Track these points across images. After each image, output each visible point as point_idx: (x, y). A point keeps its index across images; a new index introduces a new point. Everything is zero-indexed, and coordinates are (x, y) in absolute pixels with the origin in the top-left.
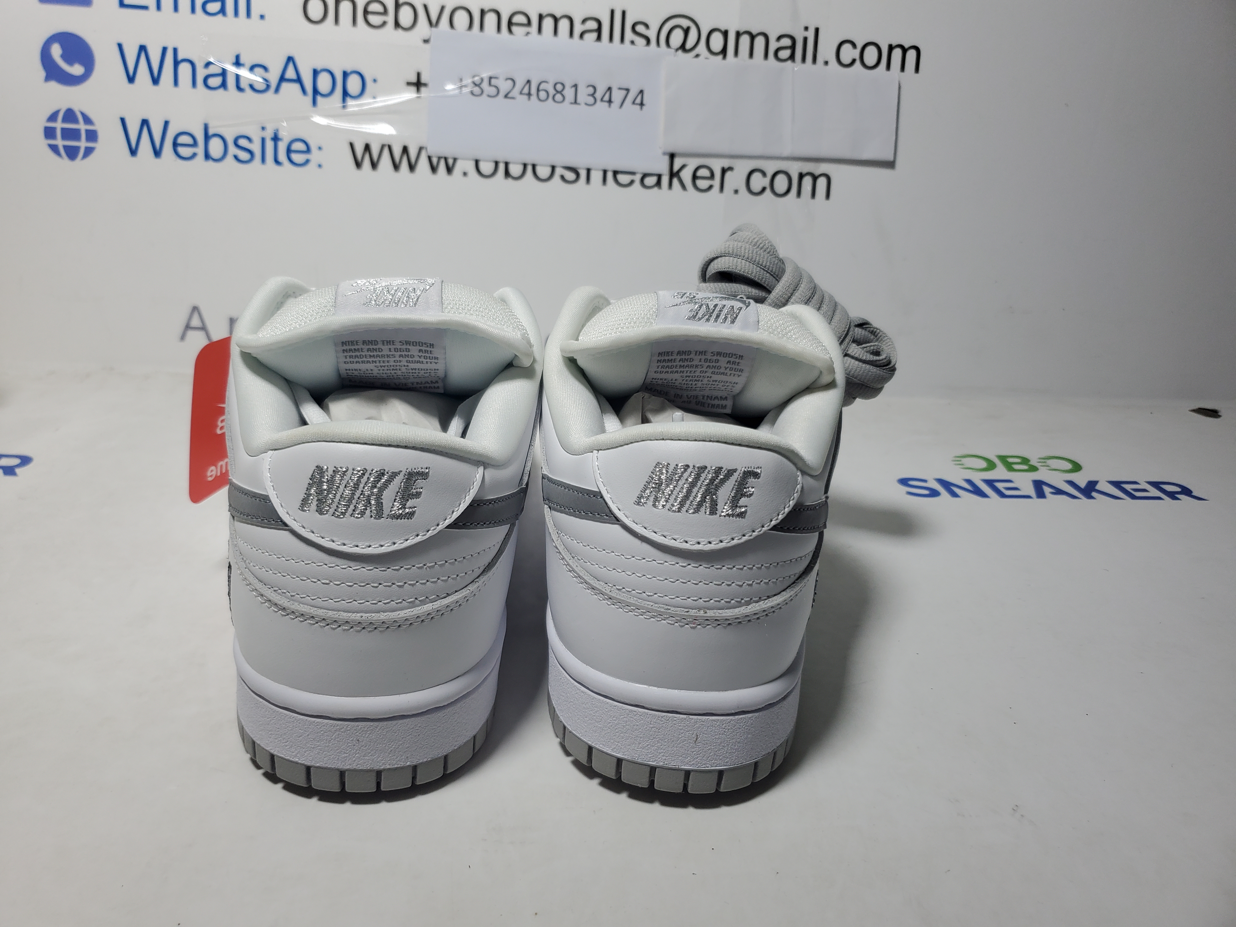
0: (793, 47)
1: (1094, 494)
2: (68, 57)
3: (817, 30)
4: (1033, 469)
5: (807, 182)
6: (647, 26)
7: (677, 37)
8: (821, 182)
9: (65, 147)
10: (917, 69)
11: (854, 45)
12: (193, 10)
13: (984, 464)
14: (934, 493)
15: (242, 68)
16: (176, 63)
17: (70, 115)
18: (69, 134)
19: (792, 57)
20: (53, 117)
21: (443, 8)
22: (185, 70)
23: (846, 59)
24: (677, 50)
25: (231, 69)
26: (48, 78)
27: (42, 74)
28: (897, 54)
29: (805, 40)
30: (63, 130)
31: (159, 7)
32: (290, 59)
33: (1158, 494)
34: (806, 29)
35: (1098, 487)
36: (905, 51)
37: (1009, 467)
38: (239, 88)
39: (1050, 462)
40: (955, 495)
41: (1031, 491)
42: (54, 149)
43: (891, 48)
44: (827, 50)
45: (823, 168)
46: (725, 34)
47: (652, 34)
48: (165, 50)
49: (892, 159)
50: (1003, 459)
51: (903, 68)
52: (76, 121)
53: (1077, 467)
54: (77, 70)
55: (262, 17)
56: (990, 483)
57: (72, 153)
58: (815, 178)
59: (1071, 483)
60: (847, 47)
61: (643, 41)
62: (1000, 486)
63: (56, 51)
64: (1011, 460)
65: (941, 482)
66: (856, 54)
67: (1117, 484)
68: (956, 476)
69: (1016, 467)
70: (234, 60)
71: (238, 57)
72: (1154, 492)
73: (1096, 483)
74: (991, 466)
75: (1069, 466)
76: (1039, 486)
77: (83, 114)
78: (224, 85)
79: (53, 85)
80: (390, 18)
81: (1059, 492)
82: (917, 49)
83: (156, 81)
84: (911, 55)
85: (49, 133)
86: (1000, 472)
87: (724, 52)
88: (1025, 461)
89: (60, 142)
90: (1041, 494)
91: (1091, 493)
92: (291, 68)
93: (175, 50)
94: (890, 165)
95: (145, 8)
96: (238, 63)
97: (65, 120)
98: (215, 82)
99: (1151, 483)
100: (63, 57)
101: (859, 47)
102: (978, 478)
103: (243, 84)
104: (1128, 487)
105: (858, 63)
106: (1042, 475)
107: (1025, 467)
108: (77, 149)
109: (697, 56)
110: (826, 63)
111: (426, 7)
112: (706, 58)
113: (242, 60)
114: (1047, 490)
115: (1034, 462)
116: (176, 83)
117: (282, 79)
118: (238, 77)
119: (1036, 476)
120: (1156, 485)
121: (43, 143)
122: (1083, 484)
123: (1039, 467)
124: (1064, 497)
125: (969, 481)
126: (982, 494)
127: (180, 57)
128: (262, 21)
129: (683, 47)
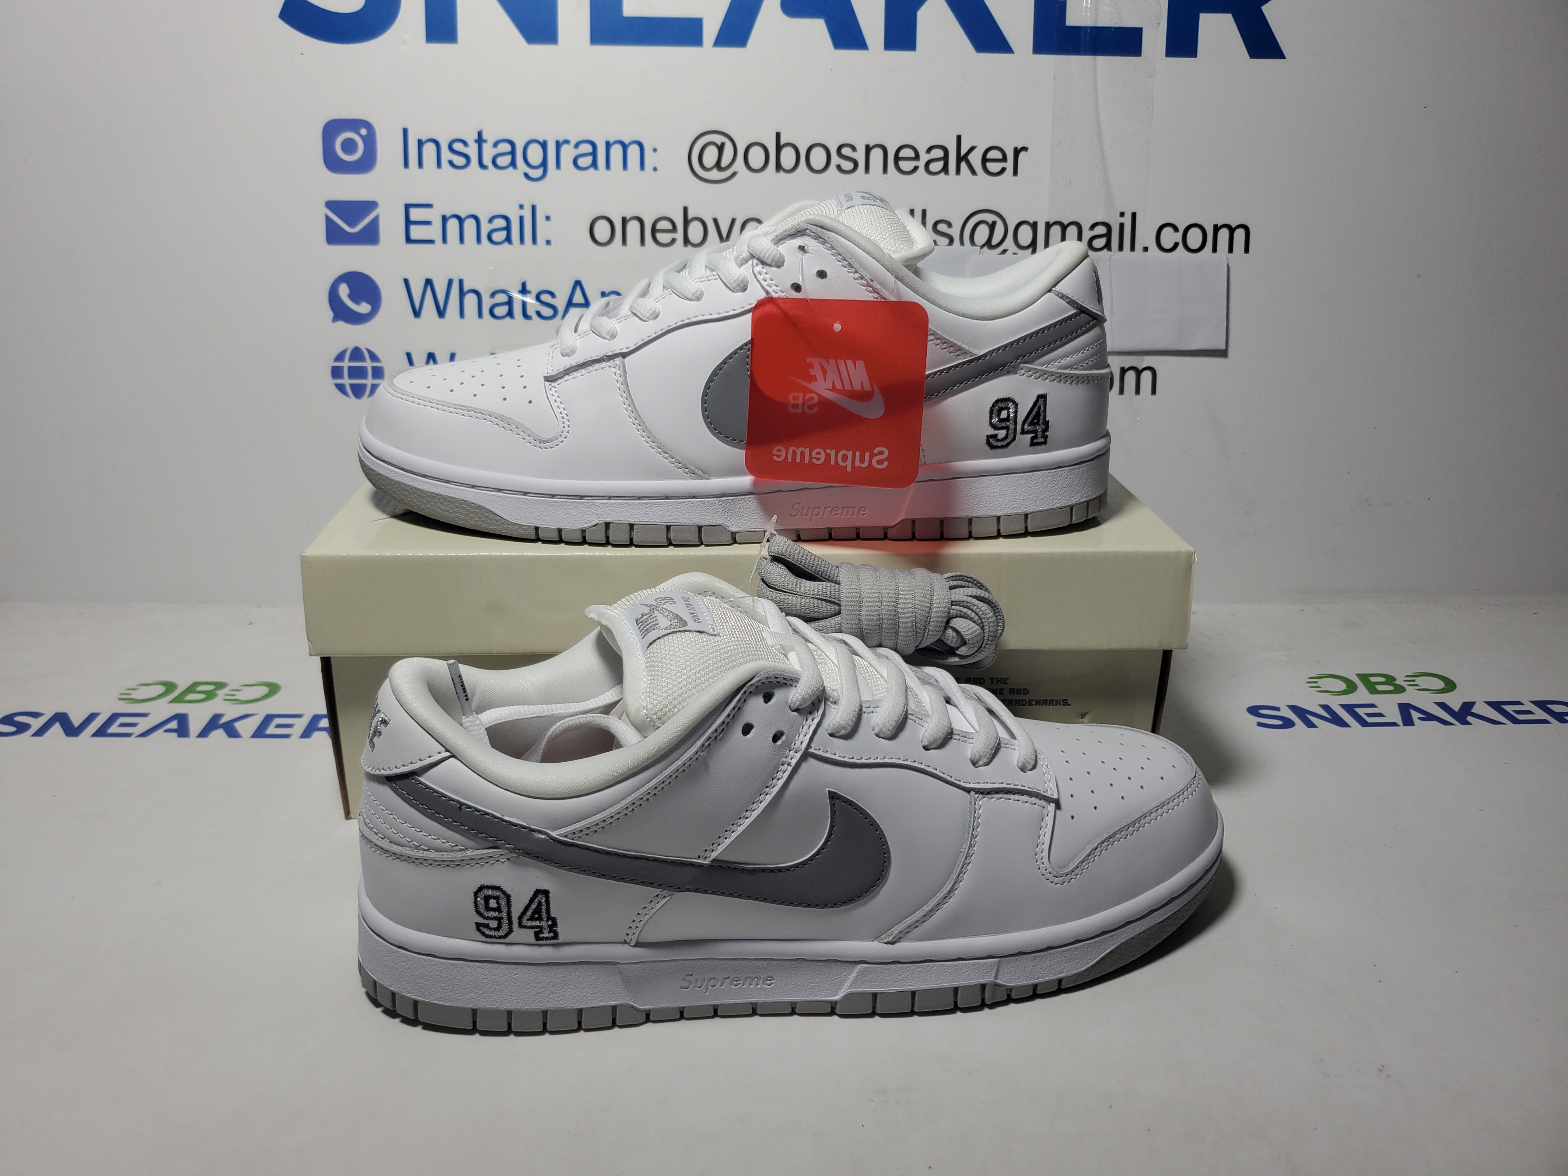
0: (1108, 235)
1: (1470, 719)
2: (355, 297)
3: (1134, 215)
4: (1400, 689)
5: (1130, 376)
6: (949, 225)
7: (982, 233)
8: (1146, 376)
9: (352, 386)
10: (1247, 250)
11: (1176, 229)
12: (479, 240)
13: (1342, 686)
14: (1288, 724)
15: (528, 295)
16: (462, 294)
17: (357, 354)
18: (356, 373)
19: (1108, 246)
20: (340, 357)
21: (733, 221)
22: (470, 300)
23: (1167, 243)
24: (982, 247)
25: (517, 297)
26: (336, 319)
27: (331, 314)
28: (1224, 234)
29: (1122, 226)
30: (350, 368)
31: (444, 240)
32: (578, 283)
33: (1544, 716)
34: (1122, 214)
35: (1474, 710)
36: (1232, 230)
37: (1372, 689)
38: (526, 316)
39: (1418, 680)
40: (1311, 725)
41: (1397, 717)
42: (341, 388)
43: (1216, 229)
44: (1146, 236)
45: (1148, 361)
46: (1034, 226)
47: (955, 232)
48: (450, 282)
49: (1224, 347)
50: (1364, 678)
51: (1231, 250)
52: (363, 359)
53: (1450, 686)
54: (364, 308)
55: (548, 242)
56: (1349, 708)
57: (358, 392)
58: (1139, 372)
59: (1443, 706)
60: (1168, 231)
61: (947, 241)
62: (1361, 711)
63: (344, 291)
64: (1373, 679)
65: (1294, 708)
66: (1178, 237)
67: (1496, 706)
68: (1312, 702)
69: (1380, 688)
70: (520, 288)
71: (524, 285)
72: (1540, 714)
73: (1472, 704)
74: (1351, 687)
75: (1441, 685)
76: (1405, 710)
77: (369, 352)
78: (510, 314)
79: (341, 324)
80: (679, 235)
81: (1428, 717)
82: (1246, 228)
83: (441, 313)
84: (1240, 234)
85: (336, 372)
86: (1362, 695)
87: (1033, 246)
88: (1390, 680)
89: (346, 381)
90: (1408, 721)
91: (1467, 717)
92: (578, 291)
93: (461, 282)
94: (1223, 353)
95: (431, 242)
96: (524, 291)
97: (352, 359)
98: (501, 311)
99: (1536, 703)
100: (350, 296)
101: (1181, 230)
102: (1335, 703)
103: (530, 312)
104: (1509, 709)
105: (1181, 246)
106: (1411, 696)
107: (1391, 688)
108: (363, 386)
109: (1004, 251)
110: (1146, 249)
111: (716, 221)
112: (1014, 254)
113: (528, 288)
114: (1415, 715)
115: (1400, 681)
116: (462, 314)
117: (570, 304)
118: (524, 304)
119: (1402, 698)
120: (1542, 705)
121: (329, 382)
122: (1456, 708)
123: (1407, 687)
124: (1435, 723)
125: (1326, 708)
126: (1343, 724)
127: (466, 289)
128: (549, 247)
129: (988, 244)
